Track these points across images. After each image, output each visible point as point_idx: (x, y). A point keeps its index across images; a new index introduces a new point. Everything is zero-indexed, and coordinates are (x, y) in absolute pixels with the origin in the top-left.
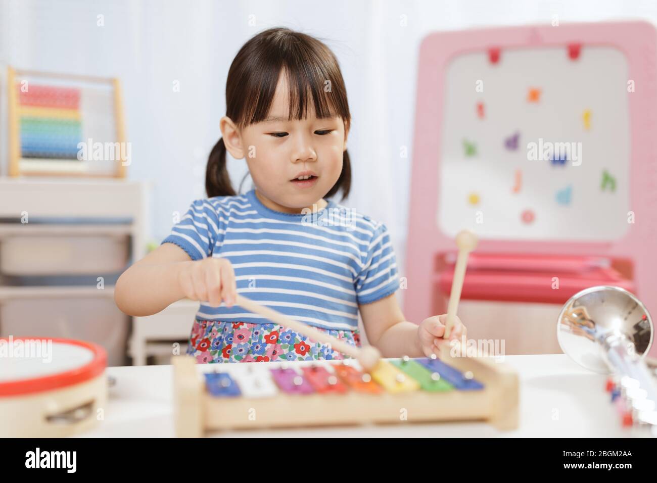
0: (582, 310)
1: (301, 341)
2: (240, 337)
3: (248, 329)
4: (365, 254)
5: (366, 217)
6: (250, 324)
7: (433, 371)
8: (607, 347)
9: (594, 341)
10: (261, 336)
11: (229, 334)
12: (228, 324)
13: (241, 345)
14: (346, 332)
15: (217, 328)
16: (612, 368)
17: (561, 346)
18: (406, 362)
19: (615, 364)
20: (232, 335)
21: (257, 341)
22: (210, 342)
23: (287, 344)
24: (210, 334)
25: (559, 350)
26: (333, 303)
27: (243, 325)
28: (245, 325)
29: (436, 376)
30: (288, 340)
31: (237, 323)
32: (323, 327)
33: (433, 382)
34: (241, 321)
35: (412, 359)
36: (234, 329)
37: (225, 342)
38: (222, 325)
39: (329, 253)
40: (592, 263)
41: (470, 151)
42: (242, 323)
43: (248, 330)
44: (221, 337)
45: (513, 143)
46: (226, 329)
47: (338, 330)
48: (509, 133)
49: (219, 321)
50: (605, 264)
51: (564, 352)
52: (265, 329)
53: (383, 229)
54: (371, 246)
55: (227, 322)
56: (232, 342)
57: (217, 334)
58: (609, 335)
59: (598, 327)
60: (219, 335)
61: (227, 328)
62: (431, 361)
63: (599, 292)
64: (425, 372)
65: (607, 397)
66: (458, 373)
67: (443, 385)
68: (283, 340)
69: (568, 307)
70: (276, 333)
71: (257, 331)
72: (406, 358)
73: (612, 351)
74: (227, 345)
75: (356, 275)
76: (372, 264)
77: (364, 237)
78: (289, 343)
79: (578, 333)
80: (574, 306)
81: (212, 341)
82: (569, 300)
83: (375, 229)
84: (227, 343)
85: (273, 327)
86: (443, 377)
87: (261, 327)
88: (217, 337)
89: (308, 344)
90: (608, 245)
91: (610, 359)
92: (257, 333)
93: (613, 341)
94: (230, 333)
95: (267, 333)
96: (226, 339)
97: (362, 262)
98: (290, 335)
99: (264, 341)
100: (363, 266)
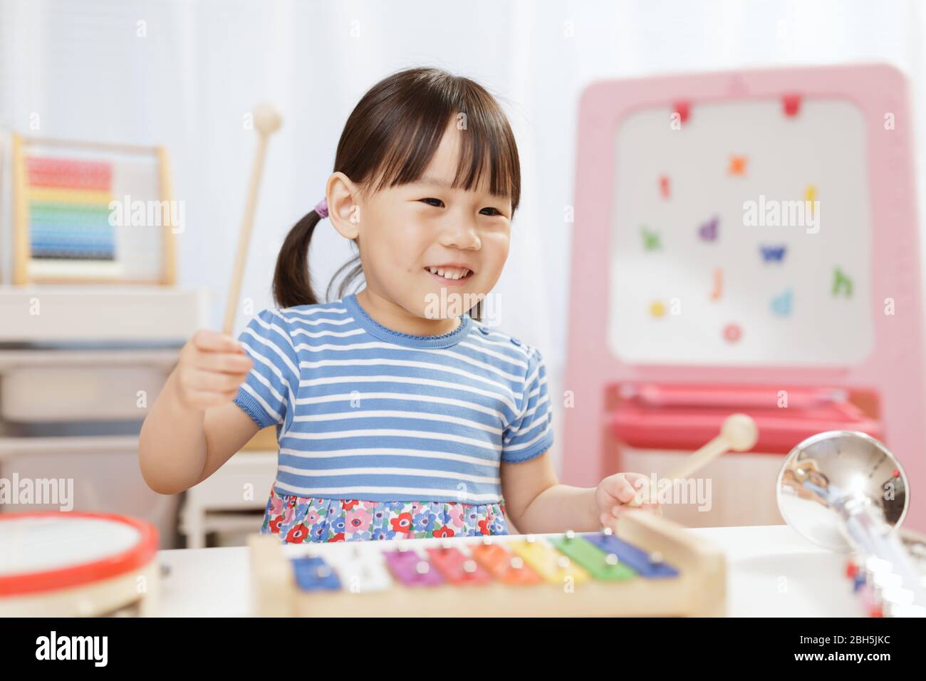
0: (811, 464)
1: (442, 526)
2: (356, 523)
3: (365, 509)
4: (520, 396)
5: (514, 340)
6: (369, 503)
7: (609, 552)
8: (846, 515)
9: (827, 506)
10: (385, 520)
11: (338, 519)
12: (334, 503)
13: (357, 534)
14: (494, 506)
15: (317, 508)
16: (853, 544)
17: (783, 515)
18: (571, 539)
19: (857, 539)
20: (343, 519)
21: (381, 527)
22: (308, 530)
23: (424, 531)
24: (306, 518)
25: (779, 520)
26: (480, 466)
27: (357, 504)
28: (361, 505)
29: (612, 559)
30: (425, 525)
31: (347, 501)
32: (470, 502)
33: (608, 567)
34: (355, 498)
35: (579, 534)
36: (344, 510)
37: (332, 530)
38: (324, 504)
39: (474, 394)
40: (823, 396)
41: (651, 242)
42: (356, 502)
43: (367, 512)
44: (325, 522)
45: (709, 231)
46: (331, 511)
47: (485, 505)
48: (705, 218)
49: (320, 498)
50: (840, 397)
51: (787, 522)
52: (390, 510)
53: (538, 357)
54: (527, 384)
55: (332, 500)
56: (343, 530)
57: (318, 518)
58: (847, 499)
59: (832, 488)
60: (321, 519)
61: (333, 508)
62: (605, 539)
63: (833, 439)
64: (596, 553)
65: (847, 585)
66: (641, 554)
67: (622, 571)
68: (418, 525)
69: (791, 461)
70: (407, 515)
71: (380, 512)
72: (571, 534)
73: (854, 522)
74: (335, 534)
75: (506, 424)
76: (528, 408)
77: (517, 371)
78: (426, 529)
79: (804, 495)
80: (799, 459)
81: (310, 528)
82: (793, 450)
83: (529, 357)
84: (336, 532)
85: (403, 507)
86: (621, 560)
87: (385, 506)
88: (319, 522)
89: (451, 528)
90: (844, 372)
91: (850, 531)
92: (379, 515)
93: (854, 507)
94: (339, 516)
95: (394, 515)
96: (334, 525)
97: (518, 408)
98: (427, 518)
99: (390, 527)
100: (519, 414)
